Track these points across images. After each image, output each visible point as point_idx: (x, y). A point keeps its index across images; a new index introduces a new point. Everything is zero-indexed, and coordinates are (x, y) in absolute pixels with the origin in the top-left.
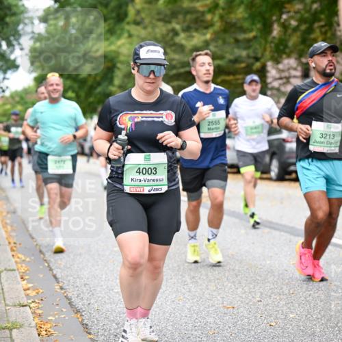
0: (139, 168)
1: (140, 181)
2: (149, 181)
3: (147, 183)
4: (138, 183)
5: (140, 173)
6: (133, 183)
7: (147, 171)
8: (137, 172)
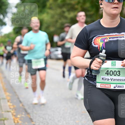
0: (108, 71)
1: (108, 80)
2: (114, 80)
3: (113, 82)
4: (106, 81)
5: (108, 74)
6: (103, 81)
7: (113, 73)
8: (106, 74)
